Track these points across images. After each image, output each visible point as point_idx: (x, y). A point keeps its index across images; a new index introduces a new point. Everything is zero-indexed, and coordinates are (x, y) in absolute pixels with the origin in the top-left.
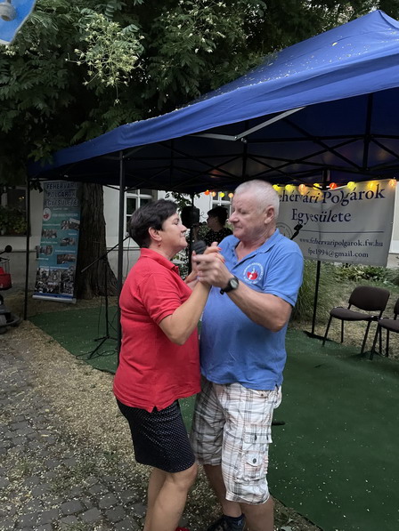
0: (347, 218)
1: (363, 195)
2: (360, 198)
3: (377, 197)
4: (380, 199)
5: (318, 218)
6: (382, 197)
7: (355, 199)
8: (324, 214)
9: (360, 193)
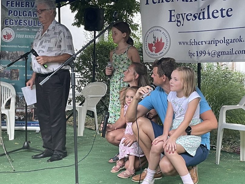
0: (229, 13)
5: (197, 16)
8: (203, 11)
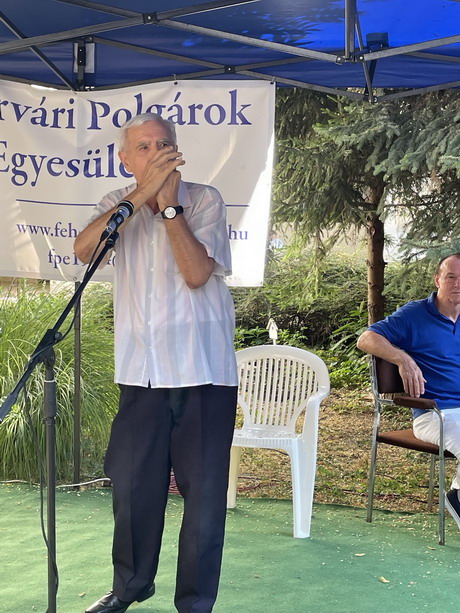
1: (200, 115)
2: (193, 121)
3: (233, 122)
4: (240, 127)
5: (81, 167)
6: (245, 122)
7: (181, 122)
8: (94, 156)
9: (192, 108)
